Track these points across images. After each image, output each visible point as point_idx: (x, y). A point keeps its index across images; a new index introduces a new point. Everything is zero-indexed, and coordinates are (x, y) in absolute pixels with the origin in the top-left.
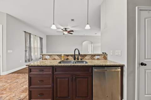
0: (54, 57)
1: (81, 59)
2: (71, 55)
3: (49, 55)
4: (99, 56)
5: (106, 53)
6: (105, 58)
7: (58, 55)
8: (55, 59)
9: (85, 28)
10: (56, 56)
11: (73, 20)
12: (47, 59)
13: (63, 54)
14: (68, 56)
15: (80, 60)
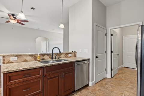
0: (25, 58)
1: (59, 58)
2: (48, 55)
3: (16, 56)
4: (71, 54)
5: (75, 51)
6: (75, 56)
7: (30, 55)
8: (26, 61)
9: (60, 27)
10: (29, 56)
11: (33, 8)
12: (12, 62)
13: (39, 54)
14: (43, 55)
15: (57, 59)
